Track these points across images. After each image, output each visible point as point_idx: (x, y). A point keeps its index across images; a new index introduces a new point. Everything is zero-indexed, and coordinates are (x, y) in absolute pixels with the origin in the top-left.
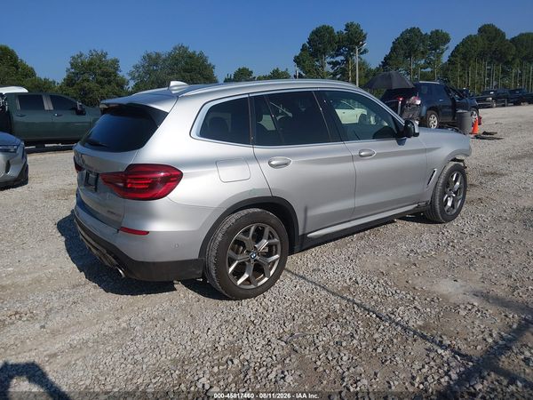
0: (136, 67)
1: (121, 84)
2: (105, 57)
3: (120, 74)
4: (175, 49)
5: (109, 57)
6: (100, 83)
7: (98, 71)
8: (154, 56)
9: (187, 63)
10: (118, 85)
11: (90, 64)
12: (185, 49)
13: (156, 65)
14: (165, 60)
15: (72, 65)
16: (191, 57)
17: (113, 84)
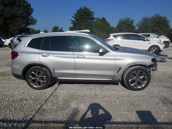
0: (139, 22)
1: (133, 28)
2: (130, 19)
3: (134, 25)
4: (154, 15)
5: (131, 19)
6: (126, 27)
7: (126, 24)
8: (146, 18)
9: (158, 20)
10: (132, 28)
11: (124, 22)
12: (158, 15)
13: (147, 21)
14: (150, 20)
15: (119, 22)
16: (160, 18)
17: (130, 28)
